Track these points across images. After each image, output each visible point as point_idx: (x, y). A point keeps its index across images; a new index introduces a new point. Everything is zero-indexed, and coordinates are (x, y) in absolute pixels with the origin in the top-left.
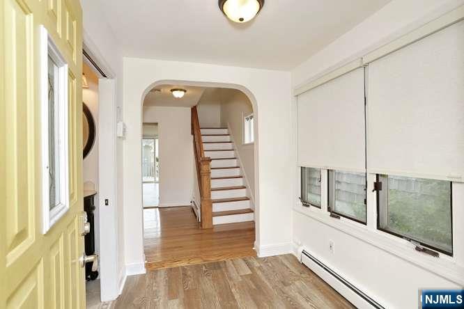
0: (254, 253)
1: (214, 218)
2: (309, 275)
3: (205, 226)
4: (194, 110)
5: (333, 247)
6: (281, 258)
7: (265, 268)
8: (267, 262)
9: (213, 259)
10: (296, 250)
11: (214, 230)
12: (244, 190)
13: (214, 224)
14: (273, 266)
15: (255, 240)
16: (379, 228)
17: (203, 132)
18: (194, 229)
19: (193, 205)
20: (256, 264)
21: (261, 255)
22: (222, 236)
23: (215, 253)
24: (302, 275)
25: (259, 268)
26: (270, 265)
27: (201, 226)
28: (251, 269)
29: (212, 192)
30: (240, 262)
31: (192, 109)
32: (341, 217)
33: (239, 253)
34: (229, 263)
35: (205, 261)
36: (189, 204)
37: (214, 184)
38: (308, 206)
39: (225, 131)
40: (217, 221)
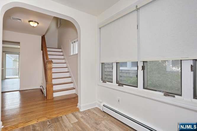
0: (78, 110)
1: (54, 93)
2: (107, 116)
3: (49, 97)
4: (43, 38)
5: (120, 101)
6: (92, 110)
7: (85, 117)
8: (85, 113)
9: (54, 116)
10: (100, 105)
11: (54, 100)
12: (70, 78)
13: (54, 96)
14: (89, 115)
15: (78, 102)
16: (144, 88)
17: (48, 49)
18: (42, 100)
19: (41, 88)
20: (80, 115)
21: (82, 110)
22: (59, 103)
23: (56, 112)
24: (105, 117)
25: (82, 117)
26: (87, 114)
27: (46, 98)
28: (77, 118)
29: (53, 80)
30: (70, 115)
31: (42, 37)
32: (124, 85)
33: (69, 110)
34: (64, 117)
35: (49, 118)
36: (39, 87)
37: (54, 76)
38: (106, 82)
39: (60, 50)
40: (55, 95)
